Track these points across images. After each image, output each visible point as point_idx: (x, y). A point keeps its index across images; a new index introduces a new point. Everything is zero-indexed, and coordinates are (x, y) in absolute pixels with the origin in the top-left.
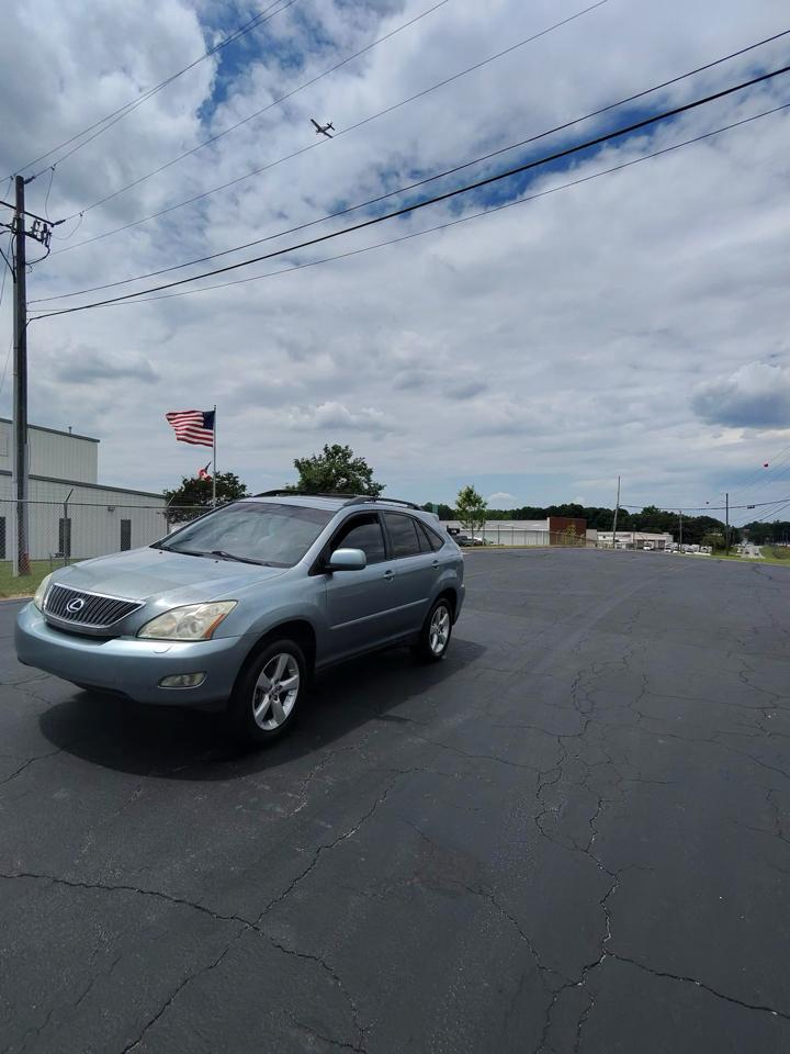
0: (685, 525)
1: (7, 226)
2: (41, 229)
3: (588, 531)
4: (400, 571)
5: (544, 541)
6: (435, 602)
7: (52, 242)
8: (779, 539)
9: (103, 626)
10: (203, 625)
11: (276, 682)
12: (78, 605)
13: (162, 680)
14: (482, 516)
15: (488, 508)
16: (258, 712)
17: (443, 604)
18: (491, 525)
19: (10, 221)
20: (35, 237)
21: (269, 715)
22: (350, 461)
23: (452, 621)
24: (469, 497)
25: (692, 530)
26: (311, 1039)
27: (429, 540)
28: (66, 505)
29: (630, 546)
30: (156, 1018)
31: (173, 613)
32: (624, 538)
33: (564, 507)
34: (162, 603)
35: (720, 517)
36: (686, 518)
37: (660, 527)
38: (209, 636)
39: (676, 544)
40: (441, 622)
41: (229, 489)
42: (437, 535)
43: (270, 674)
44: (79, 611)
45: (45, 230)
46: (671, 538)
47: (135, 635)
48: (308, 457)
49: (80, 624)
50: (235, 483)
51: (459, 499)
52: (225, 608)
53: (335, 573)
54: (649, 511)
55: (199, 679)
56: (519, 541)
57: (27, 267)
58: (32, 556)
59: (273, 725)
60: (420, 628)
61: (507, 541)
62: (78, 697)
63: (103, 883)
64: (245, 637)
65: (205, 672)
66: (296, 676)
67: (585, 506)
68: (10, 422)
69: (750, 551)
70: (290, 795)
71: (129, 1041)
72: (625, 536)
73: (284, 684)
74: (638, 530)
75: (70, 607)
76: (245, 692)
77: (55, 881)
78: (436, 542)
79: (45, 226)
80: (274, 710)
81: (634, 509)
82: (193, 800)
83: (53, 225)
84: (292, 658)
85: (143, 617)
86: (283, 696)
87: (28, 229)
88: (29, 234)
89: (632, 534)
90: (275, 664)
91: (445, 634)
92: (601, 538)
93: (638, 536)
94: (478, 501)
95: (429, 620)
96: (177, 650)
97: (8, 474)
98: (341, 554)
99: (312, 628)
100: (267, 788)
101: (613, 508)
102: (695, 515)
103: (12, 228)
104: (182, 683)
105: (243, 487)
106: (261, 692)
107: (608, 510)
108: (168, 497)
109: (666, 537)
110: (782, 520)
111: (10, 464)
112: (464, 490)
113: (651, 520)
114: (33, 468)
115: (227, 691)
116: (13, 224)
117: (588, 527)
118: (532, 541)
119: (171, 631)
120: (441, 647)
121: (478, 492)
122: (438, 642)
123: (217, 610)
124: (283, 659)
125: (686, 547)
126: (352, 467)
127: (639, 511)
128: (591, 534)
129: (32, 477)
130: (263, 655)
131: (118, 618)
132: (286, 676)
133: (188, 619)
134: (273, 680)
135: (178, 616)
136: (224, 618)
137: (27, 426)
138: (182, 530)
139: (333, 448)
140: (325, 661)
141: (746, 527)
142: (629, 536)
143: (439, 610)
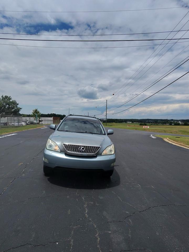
5: (52, 123)
9: (94, 154)
12: (83, 149)
13: (111, 164)
14: (40, 116)
24: (36, 111)
31: (107, 148)
44: (84, 151)
47: (101, 155)
49: (86, 154)
51: (33, 112)
56: (46, 123)
85: (102, 150)
94: (38, 112)
117: (61, 119)
118: (49, 123)
119: (108, 153)
126: (11, 102)
131: (97, 151)
139: (5, 96)
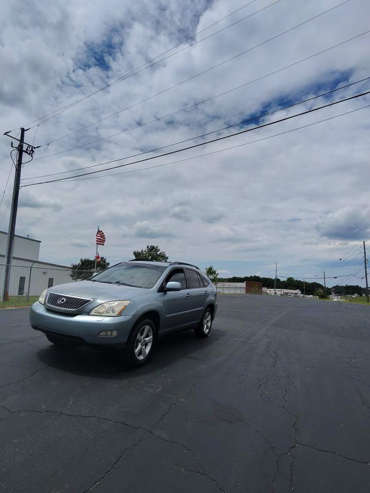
0: (306, 286)
1: (16, 148)
2: (30, 149)
3: (263, 288)
4: (193, 294)
5: (243, 292)
6: (206, 309)
7: (34, 155)
8: (348, 293)
9: (74, 310)
10: (118, 310)
11: (144, 338)
12: (63, 301)
13: (100, 332)
14: (216, 281)
15: (219, 277)
16: (137, 351)
17: (208, 311)
18: (220, 284)
19: (17, 146)
20: (27, 153)
21: (140, 353)
22: (158, 253)
23: (212, 319)
24: (210, 271)
25: (310, 288)
26: (183, 470)
27: (203, 283)
28: (31, 268)
29: (282, 295)
30: (117, 461)
31: (104, 305)
32: (279, 292)
33: (251, 277)
34: (99, 301)
35: (321, 282)
36: (306, 283)
37: (295, 287)
38: (120, 314)
39: (302, 295)
40: (208, 319)
41: (102, 265)
42: (206, 280)
43: (142, 335)
44: (63, 304)
45: (32, 150)
46: (300, 292)
47: (88, 314)
48: (140, 251)
49: (64, 309)
50: (105, 262)
51: (206, 271)
52: (127, 303)
53: (168, 292)
54: (290, 279)
55: (115, 333)
56: (232, 292)
57: (22, 165)
58: (10, 294)
59: (141, 358)
60: (199, 321)
61: (226, 292)
62: (51, 346)
63: (82, 414)
64: (134, 316)
65: (117, 330)
66: (151, 337)
67: (261, 277)
68: (7, 234)
69: (335, 298)
70: (154, 385)
71: (109, 469)
72: (279, 291)
73: (147, 339)
74: (286, 288)
75: (59, 302)
76: (132, 341)
77: (61, 414)
78: (206, 284)
79: (32, 148)
80: (142, 351)
81: (283, 279)
82: (112, 386)
83: (35, 148)
84: (150, 328)
85: (91, 306)
86: (146, 345)
87: (24, 149)
88: (24, 151)
89: (283, 290)
90: (143, 330)
91: (209, 324)
92: (269, 292)
93: (286, 291)
94: (214, 272)
95: (203, 318)
96: (106, 320)
97: (3, 256)
98: (171, 284)
99: (158, 315)
100: (143, 382)
101: (273, 278)
102: (310, 281)
103: (18, 149)
104: (107, 335)
105: (108, 264)
106: (138, 342)
107: (271, 279)
108: (75, 267)
109: (298, 291)
110: (349, 285)
111: (4, 252)
112: (208, 267)
113: (291, 284)
114: (15, 254)
115: (126, 340)
116: (18, 147)
117: (263, 287)
118: (238, 292)
119: (104, 312)
120: (208, 330)
121: (214, 269)
122: (207, 328)
123: (123, 304)
124: (147, 328)
125: (307, 296)
126: (159, 255)
127: (285, 279)
128: (264, 289)
129: (14, 258)
130: (140, 325)
131: (80, 306)
132: (147, 336)
133: (111, 307)
134: (142, 337)
135: (107, 306)
136: (126, 307)
137: (14, 236)
138: (98, 275)
139: (151, 247)
140: (162, 331)
141: (333, 288)
142: (281, 291)
143: (207, 313)
